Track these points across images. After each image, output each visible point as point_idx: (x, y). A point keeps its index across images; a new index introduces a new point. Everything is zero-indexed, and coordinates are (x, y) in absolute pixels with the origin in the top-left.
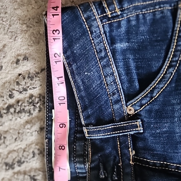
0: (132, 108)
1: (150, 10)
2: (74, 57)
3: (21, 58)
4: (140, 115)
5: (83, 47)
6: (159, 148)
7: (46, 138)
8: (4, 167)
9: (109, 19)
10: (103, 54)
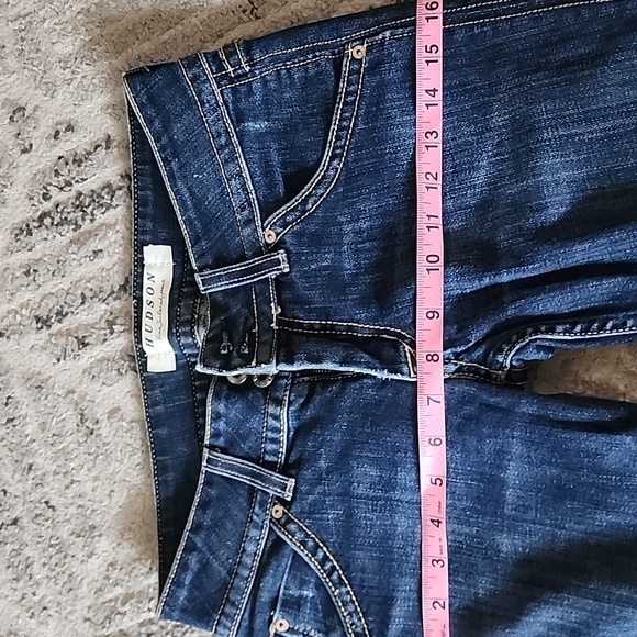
0: (272, 232)
1: (299, 62)
2: (174, 147)
3: (62, 128)
4: (284, 242)
5: (189, 130)
6: (316, 297)
7: (134, 298)
8: (34, 325)
9: (231, 81)
10: (223, 140)
